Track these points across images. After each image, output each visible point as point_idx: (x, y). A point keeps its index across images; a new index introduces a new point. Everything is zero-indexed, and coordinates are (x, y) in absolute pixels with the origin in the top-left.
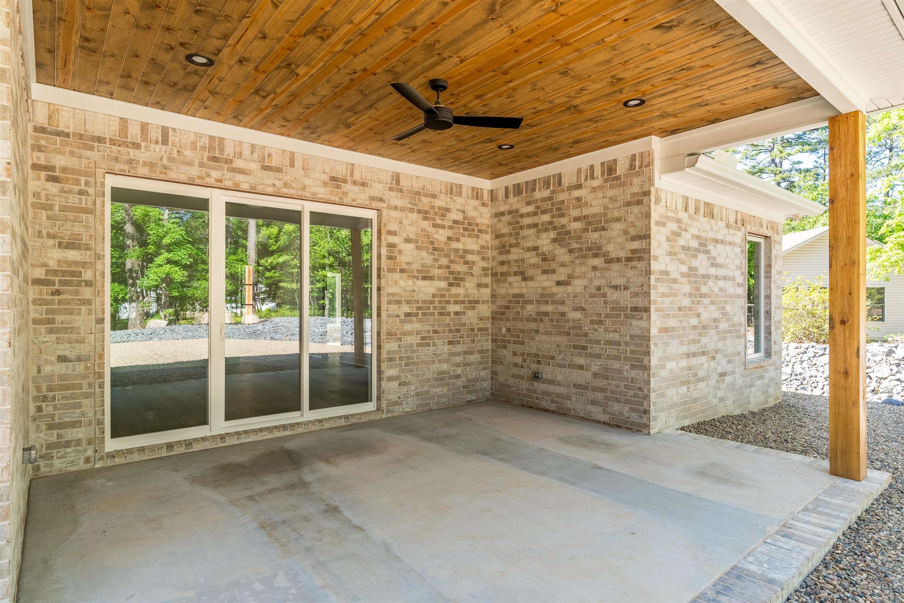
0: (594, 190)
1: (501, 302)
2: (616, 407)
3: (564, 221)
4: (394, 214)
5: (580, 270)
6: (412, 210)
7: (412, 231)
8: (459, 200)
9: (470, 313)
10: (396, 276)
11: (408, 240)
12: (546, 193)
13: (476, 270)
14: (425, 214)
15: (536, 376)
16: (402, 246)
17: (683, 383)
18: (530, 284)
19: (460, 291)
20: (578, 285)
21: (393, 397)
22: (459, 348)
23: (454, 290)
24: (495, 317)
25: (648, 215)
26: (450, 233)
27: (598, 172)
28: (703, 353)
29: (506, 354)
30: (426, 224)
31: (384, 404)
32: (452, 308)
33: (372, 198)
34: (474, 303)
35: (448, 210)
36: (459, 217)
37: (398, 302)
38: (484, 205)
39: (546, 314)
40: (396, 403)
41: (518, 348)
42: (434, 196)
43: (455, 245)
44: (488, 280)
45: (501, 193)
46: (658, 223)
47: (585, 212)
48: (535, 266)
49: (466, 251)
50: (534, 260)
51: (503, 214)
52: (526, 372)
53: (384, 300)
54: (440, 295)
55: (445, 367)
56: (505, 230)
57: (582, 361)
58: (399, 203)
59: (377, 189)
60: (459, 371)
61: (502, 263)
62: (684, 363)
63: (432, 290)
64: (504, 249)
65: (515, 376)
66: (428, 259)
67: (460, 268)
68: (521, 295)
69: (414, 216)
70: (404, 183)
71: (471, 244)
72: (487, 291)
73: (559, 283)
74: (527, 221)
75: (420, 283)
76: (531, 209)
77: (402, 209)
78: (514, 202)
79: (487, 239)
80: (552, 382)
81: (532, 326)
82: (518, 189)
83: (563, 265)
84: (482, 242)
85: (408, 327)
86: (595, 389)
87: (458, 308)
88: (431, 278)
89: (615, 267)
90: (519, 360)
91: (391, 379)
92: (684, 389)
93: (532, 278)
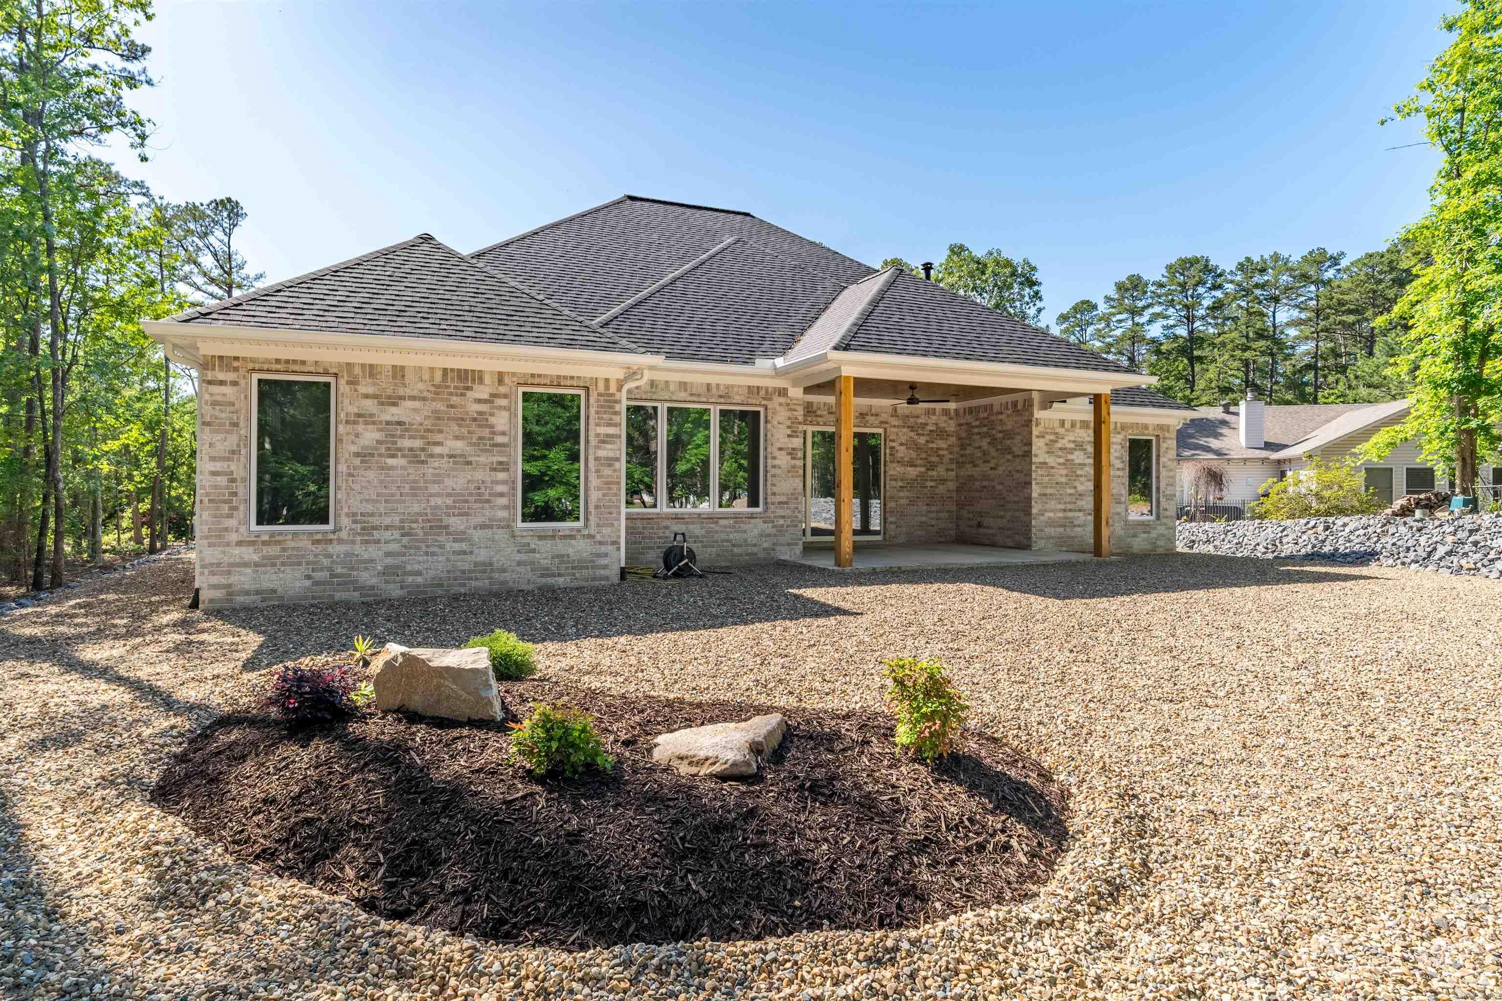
0: (1008, 416)
1: (961, 481)
2: (1017, 537)
3: (994, 432)
4: (893, 430)
5: (1002, 461)
6: (904, 427)
7: (903, 439)
8: (934, 418)
9: (941, 487)
10: (895, 465)
11: (901, 444)
12: (986, 415)
13: (946, 460)
14: (912, 428)
15: (980, 525)
16: (898, 448)
17: (1061, 526)
18: (978, 469)
19: (934, 473)
20: (1000, 470)
21: (893, 533)
22: (934, 508)
23: (930, 473)
24: (958, 490)
25: (1031, 433)
26: (928, 438)
27: (1010, 406)
28: (1080, 511)
29: (964, 513)
30: (912, 434)
31: (887, 537)
32: (929, 484)
33: (881, 422)
34: (943, 481)
35: (926, 424)
36: (934, 428)
37: (896, 480)
38: (951, 419)
39: (985, 487)
40: (894, 537)
41: (971, 508)
42: (918, 417)
43: (931, 445)
44: (954, 466)
45: (962, 411)
46: (1037, 437)
47: (1005, 428)
48: (979, 458)
49: (938, 449)
50: (979, 455)
51: (962, 425)
52: (975, 523)
53: (888, 478)
54: (921, 475)
55: (924, 519)
56: (964, 435)
57: (1002, 513)
58: (896, 423)
59: (884, 417)
60: (934, 522)
61: (962, 456)
62: (1061, 515)
63: (916, 473)
64: (963, 447)
65: (969, 526)
66: (913, 454)
67: (934, 459)
68: (972, 476)
69: (905, 430)
70: (899, 411)
71: (942, 444)
72: (953, 473)
73: (992, 469)
74: (976, 430)
75: (909, 469)
76: (977, 423)
77: (898, 427)
78: (969, 418)
79: (953, 440)
80: (988, 528)
81: (977, 494)
82: (970, 410)
83: (993, 458)
84: (949, 443)
85: (902, 494)
86: (1009, 529)
87: (932, 484)
88: (916, 466)
89: (1017, 460)
90: (971, 516)
91: (891, 523)
92: (1062, 530)
93: (977, 466)
